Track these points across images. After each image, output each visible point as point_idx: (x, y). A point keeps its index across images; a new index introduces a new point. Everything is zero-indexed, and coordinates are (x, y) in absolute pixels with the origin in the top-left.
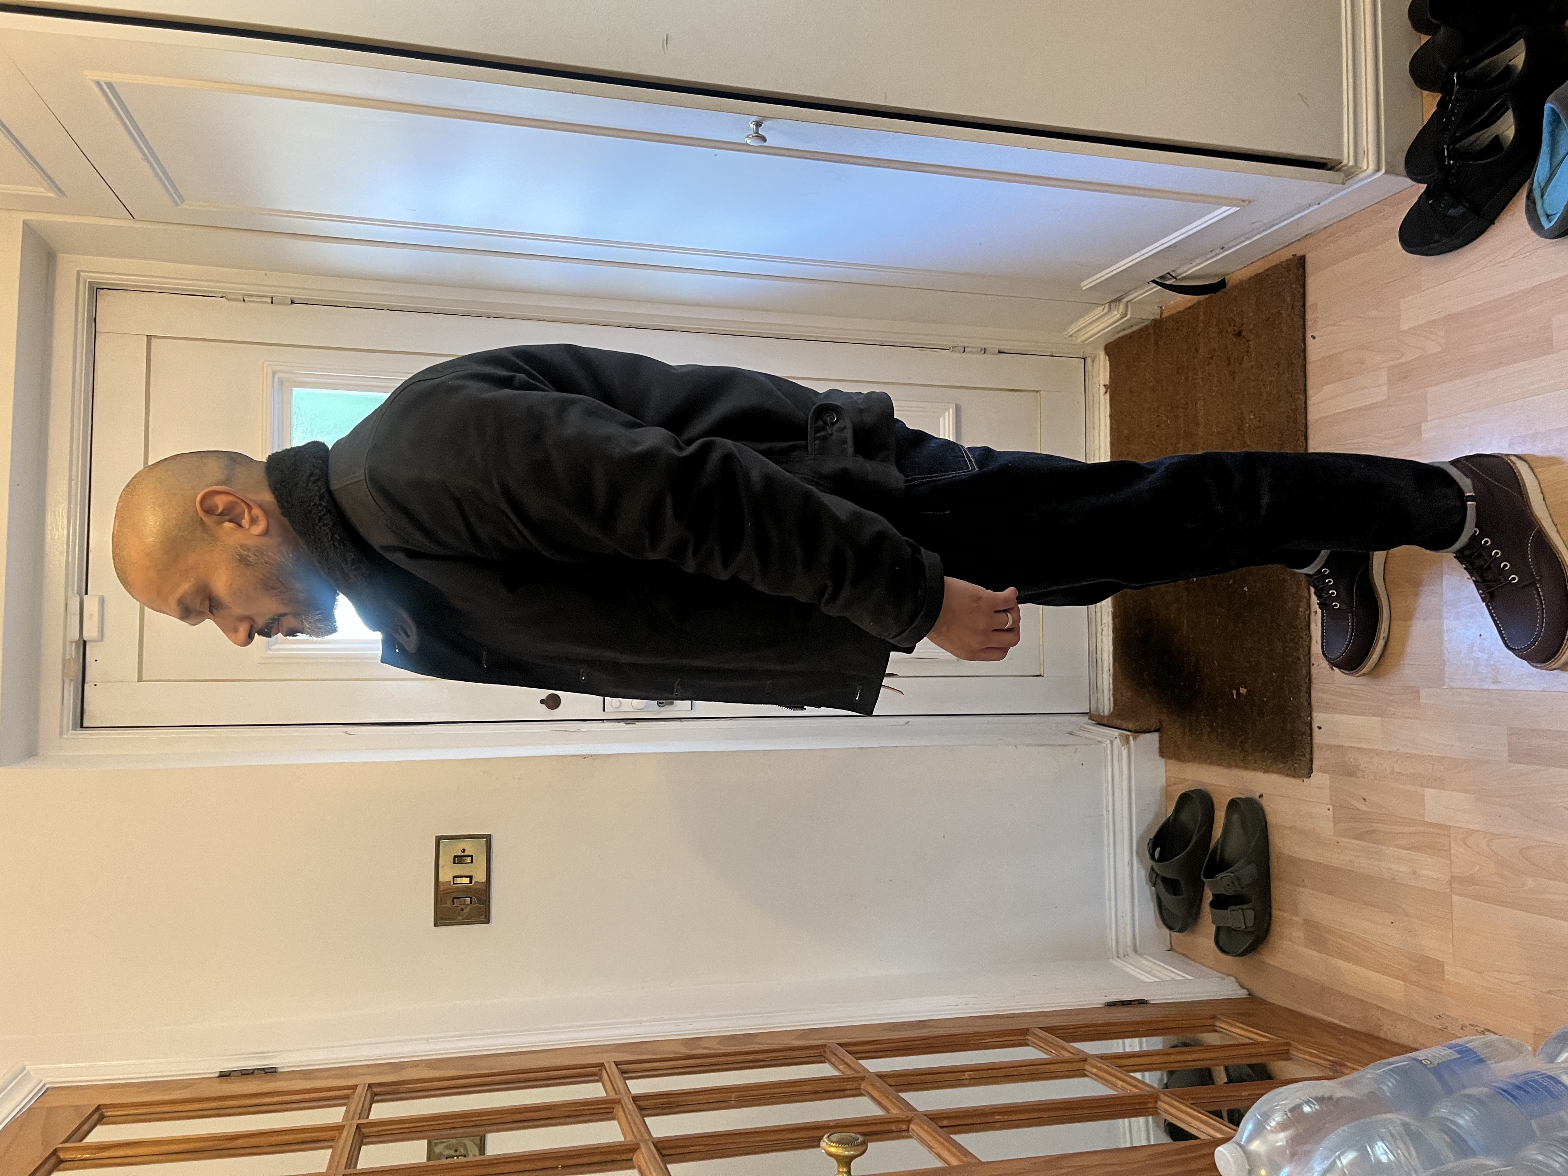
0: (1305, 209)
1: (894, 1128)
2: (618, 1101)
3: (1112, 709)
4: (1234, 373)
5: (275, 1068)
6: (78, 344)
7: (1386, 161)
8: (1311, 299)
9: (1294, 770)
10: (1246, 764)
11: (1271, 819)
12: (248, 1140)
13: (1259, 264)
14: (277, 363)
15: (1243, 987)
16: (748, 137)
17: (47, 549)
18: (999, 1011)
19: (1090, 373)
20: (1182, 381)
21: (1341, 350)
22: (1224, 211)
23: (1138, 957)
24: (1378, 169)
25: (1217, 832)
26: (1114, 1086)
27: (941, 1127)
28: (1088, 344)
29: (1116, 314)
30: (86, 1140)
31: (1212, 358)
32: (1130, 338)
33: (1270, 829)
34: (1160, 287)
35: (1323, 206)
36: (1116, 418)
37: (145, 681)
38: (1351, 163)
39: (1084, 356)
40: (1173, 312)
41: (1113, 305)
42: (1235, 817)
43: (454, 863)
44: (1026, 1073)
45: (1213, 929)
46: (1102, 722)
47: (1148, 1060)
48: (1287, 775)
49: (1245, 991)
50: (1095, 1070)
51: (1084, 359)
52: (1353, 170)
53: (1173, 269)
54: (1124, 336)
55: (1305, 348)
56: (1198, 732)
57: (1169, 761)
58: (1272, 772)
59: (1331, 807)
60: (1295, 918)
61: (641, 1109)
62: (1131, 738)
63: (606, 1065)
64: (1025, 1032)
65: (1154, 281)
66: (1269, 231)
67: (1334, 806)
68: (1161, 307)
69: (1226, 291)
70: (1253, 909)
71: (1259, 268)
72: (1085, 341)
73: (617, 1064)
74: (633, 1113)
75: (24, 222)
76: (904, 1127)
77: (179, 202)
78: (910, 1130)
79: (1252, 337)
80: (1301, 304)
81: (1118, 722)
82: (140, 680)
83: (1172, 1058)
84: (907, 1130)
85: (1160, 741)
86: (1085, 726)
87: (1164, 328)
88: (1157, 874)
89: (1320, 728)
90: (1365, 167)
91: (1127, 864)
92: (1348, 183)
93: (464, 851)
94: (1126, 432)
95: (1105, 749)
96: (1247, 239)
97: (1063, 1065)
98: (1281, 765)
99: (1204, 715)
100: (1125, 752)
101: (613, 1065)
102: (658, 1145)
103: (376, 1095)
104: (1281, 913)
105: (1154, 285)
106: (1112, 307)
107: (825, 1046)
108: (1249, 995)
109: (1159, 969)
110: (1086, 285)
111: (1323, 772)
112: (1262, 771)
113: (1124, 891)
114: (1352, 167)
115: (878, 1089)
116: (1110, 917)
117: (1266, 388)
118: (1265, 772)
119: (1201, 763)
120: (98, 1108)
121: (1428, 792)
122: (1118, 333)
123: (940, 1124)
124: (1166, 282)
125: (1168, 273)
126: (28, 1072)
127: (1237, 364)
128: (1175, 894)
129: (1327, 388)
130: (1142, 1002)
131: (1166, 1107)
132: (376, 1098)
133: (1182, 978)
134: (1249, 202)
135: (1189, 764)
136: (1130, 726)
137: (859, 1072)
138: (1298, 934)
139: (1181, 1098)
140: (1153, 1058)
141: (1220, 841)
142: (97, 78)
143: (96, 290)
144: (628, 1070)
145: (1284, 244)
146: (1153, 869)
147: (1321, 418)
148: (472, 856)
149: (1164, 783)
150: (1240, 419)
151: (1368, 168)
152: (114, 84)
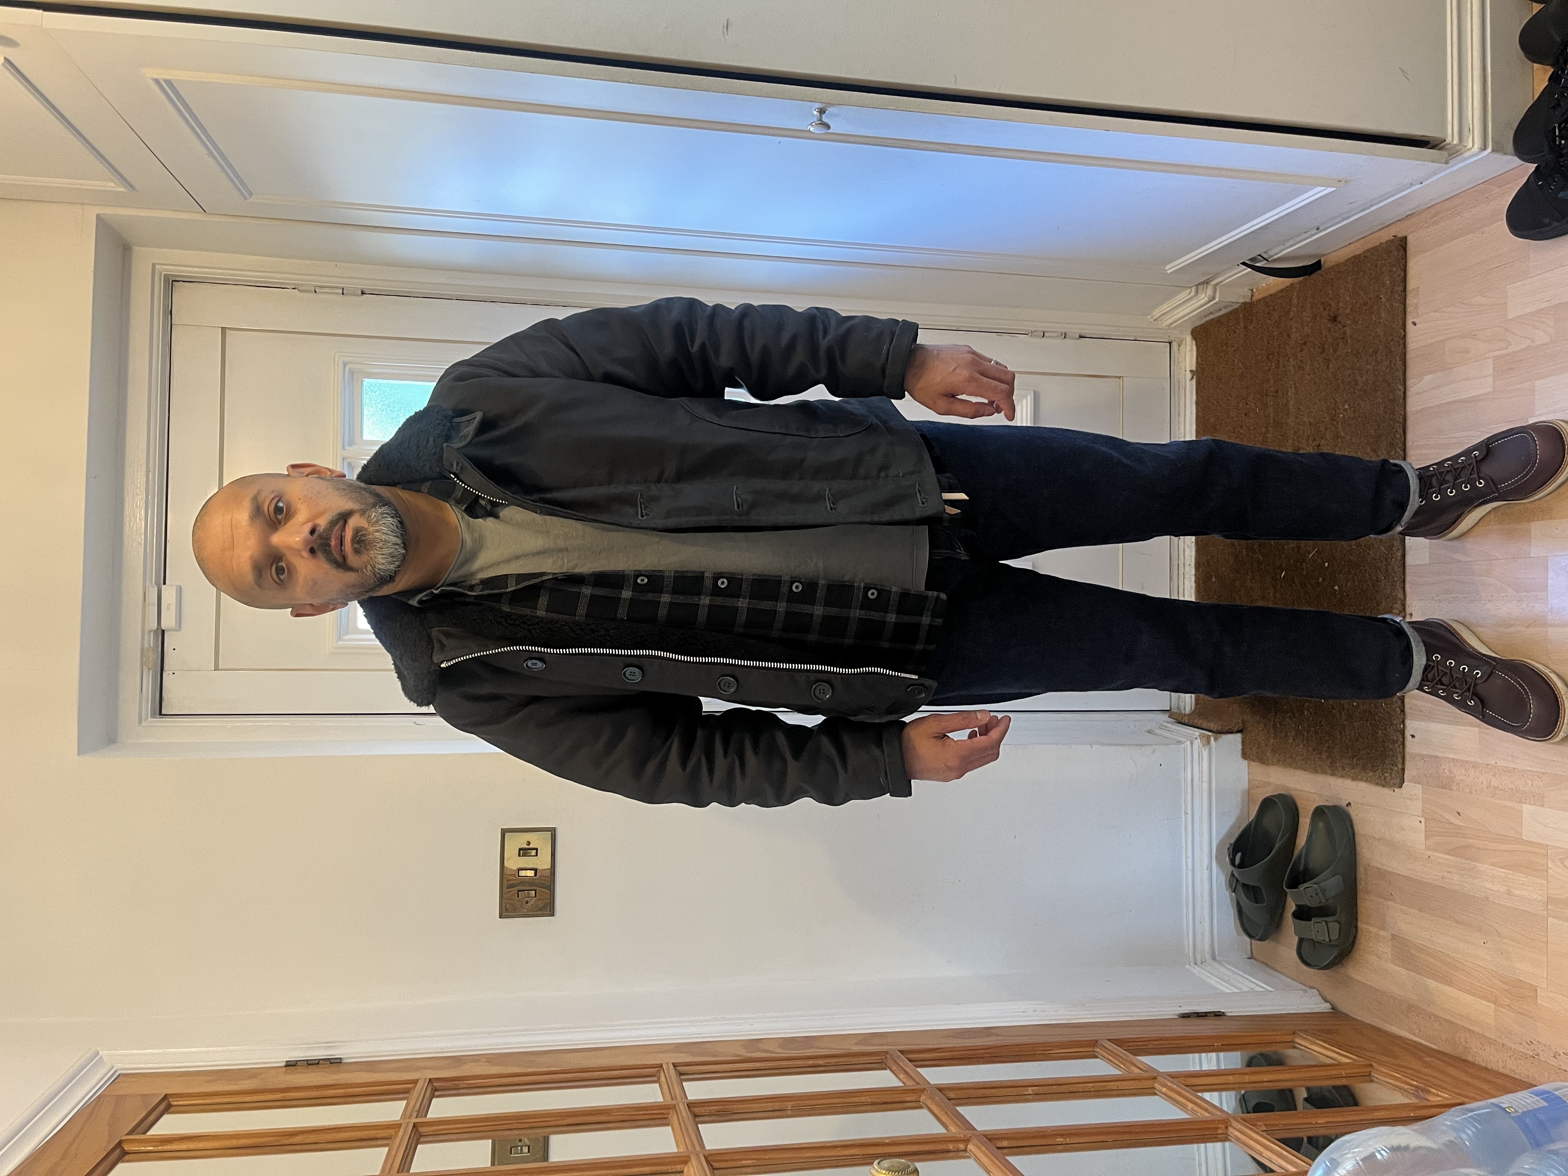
0: (1407, 188)
1: (951, 1147)
2: (673, 1107)
3: (1193, 707)
4: (1328, 360)
5: (340, 1059)
6: (154, 334)
7: (1493, 139)
8: (1411, 284)
9: (1385, 778)
10: (1333, 770)
11: (1358, 829)
12: (306, 1136)
13: (1358, 244)
14: (347, 354)
15: (1326, 1001)
16: (811, 124)
17: (126, 539)
18: (1068, 1020)
19: (1176, 357)
20: (1273, 367)
21: (1443, 338)
22: (1318, 192)
23: (1216, 965)
24: (1485, 148)
25: (1302, 840)
26: (1183, 1107)
27: (998, 1148)
28: (1175, 328)
29: (1203, 298)
30: (151, 1132)
31: (1304, 344)
32: (1218, 321)
33: (1357, 839)
34: (1250, 270)
35: (1426, 185)
36: (1202, 405)
37: (222, 670)
38: (1456, 142)
39: (1170, 340)
40: (1265, 294)
41: (1200, 287)
42: (1321, 825)
43: (519, 856)
44: (1092, 1090)
45: (1296, 940)
46: (1183, 721)
47: (1222, 1079)
48: (1377, 784)
49: (1328, 1005)
50: (1164, 1090)
51: (1170, 343)
52: (1458, 148)
53: (1265, 250)
54: (1212, 320)
55: (1405, 336)
56: (1283, 735)
57: (1253, 764)
58: (1361, 780)
59: (1423, 820)
60: (1382, 933)
61: (696, 1116)
62: (1212, 739)
63: (665, 1067)
64: (1094, 1043)
65: (1244, 264)
66: (1368, 211)
67: (1426, 819)
68: (1252, 290)
69: (1323, 273)
70: (1336, 921)
71: (1358, 249)
72: (1171, 325)
73: (675, 1065)
74: (687, 1122)
75: (97, 216)
76: (962, 1146)
77: (247, 196)
78: (968, 1150)
79: (1349, 322)
80: (1402, 288)
81: (1198, 722)
82: (217, 668)
83: (1247, 1078)
84: (965, 1150)
85: (1243, 742)
86: (1165, 724)
87: (1255, 311)
88: (1237, 880)
89: (1413, 736)
90: (1470, 145)
91: (1206, 868)
92: (1452, 162)
93: (529, 843)
94: (1212, 420)
95: (1185, 749)
96: (1344, 219)
97: (1130, 1082)
98: (1371, 774)
99: (1291, 719)
100: (1205, 754)
101: (671, 1066)
102: (710, 1158)
103: (436, 1090)
104: (1364, 926)
105: (1245, 267)
106: (1199, 290)
107: (886, 1052)
108: (1333, 1009)
109: (1240, 979)
110: (1170, 268)
111: (1415, 783)
112: (1349, 778)
113: (1202, 896)
114: (1456, 145)
115: (938, 1105)
116: (1187, 923)
117: (1362, 377)
118: (1353, 779)
119: (1285, 766)
120: (166, 1097)
121: (1527, 809)
122: (1206, 317)
123: (999, 1145)
124: (1256, 265)
125: (1259, 255)
126: (101, 1058)
127: (1331, 351)
128: (1257, 903)
129: (1428, 377)
130: (1218, 1015)
131: (1237, 1133)
132: (436, 1093)
133: (1262, 990)
134: (1346, 182)
135: (1274, 767)
136: (1212, 726)
137: (918, 1084)
138: (1385, 949)
139: (1253, 1125)
140: (1227, 1077)
141: (1304, 852)
142: (156, 76)
143: (171, 283)
144: (684, 1072)
145: (1382, 224)
146: (1233, 875)
147: (1422, 409)
148: (537, 849)
149: (1246, 785)
150: (1334, 409)
151: (1473, 146)
152: (173, 83)
